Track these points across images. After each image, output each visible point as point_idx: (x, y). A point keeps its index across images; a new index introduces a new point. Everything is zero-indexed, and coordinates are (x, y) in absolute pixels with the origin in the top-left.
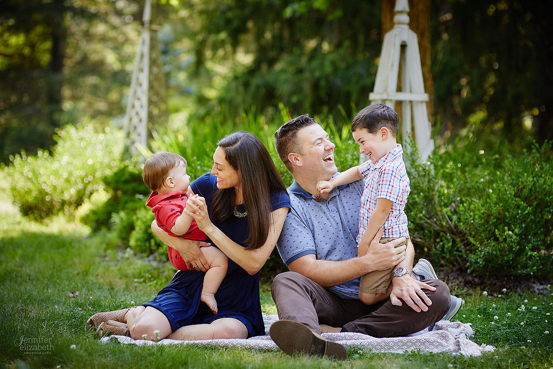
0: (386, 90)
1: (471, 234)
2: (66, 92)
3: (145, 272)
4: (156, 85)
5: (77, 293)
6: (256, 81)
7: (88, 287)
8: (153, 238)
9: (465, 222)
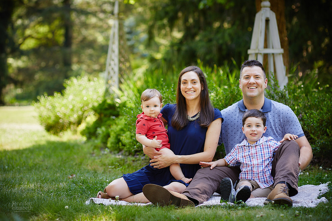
0: (257, 48)
1: (311, 133)
2: (75, 59)
3: (115, 162)
4: (123, 51)
5: (74, 176)
6: (184, 48)
7: (81, 172)
8: (120, 142)
9: (308, 125)
